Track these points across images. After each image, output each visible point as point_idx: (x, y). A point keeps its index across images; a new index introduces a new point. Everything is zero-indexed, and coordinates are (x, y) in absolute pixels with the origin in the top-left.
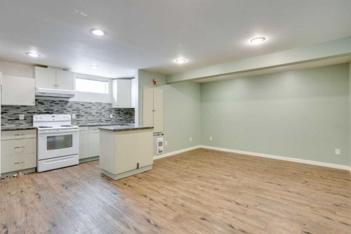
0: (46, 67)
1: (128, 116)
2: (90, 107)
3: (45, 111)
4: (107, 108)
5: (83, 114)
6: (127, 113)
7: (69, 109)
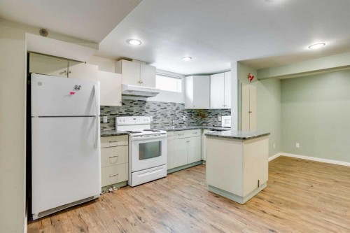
0: (130, 60)
1: (200, 118)
2: (165, 108)
3: (125, 113)
4: (181, 108)
5: (159, 116)
6: (198, 115)
7: (147, 110)
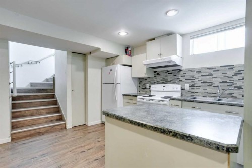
0: (154, 39)
7: (181, 78)
